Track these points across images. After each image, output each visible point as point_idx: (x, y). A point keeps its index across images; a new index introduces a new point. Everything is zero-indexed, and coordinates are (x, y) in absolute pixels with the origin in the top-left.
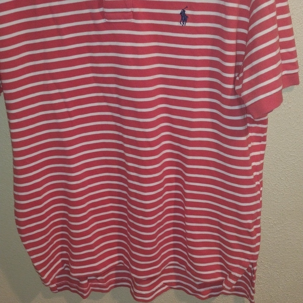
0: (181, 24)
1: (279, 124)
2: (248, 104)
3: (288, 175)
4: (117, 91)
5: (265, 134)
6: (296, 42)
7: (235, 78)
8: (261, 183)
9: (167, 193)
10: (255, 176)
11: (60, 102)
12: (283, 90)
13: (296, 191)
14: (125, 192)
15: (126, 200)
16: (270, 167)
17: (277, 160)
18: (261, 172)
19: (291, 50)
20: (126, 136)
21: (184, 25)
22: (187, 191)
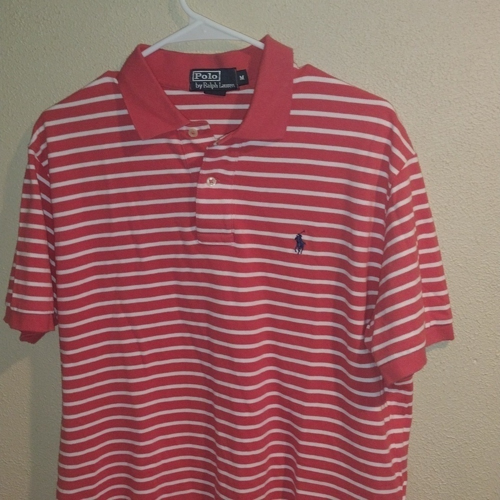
0: (296, 251)
1: (430, 392)
2: (380, 363)
3: (445, 465)
4: (208, 332)
5: (410, 404)
6: (448, 284)
7: (365, 325)
8: (405, 474)
9: (272, 479)
10: (395, 464)
11: (132, 342)
12: (427, 348)
13: (455, 490)
14: (213, 474)
15: (213, 485)
16: (419, 453)
17: (428, 442)
18: (404, 458)
19: (442, 293)
20: (217, 394)
21: (300, 253)
22: (300, 479)
